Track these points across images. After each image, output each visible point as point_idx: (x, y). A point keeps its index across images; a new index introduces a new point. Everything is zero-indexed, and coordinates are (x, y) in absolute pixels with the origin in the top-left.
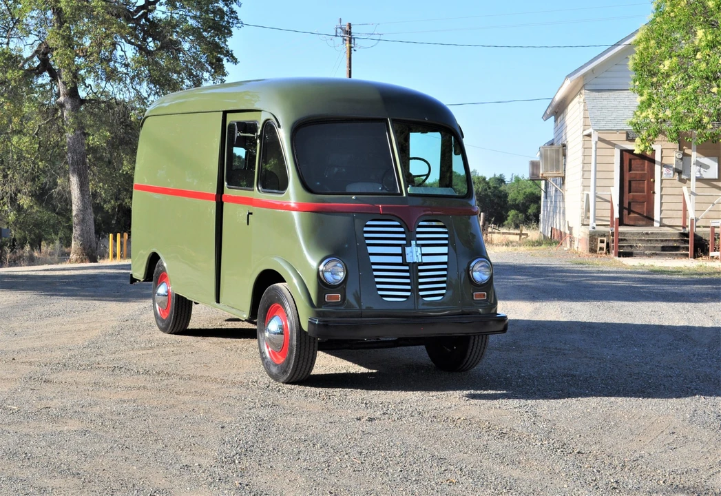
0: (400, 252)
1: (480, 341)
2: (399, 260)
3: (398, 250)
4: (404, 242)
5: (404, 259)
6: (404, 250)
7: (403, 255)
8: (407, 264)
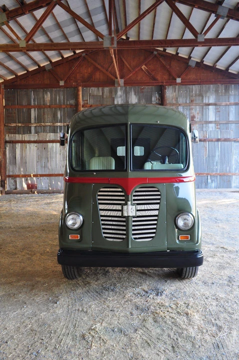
0: (120, 209)
1: (191, 271)
2: (119, 214)
3: (119, 207)
4: (123, 202)
5: (122, 214)
6: (122, 208)
7: (122, 210)
8: (125, 217)
